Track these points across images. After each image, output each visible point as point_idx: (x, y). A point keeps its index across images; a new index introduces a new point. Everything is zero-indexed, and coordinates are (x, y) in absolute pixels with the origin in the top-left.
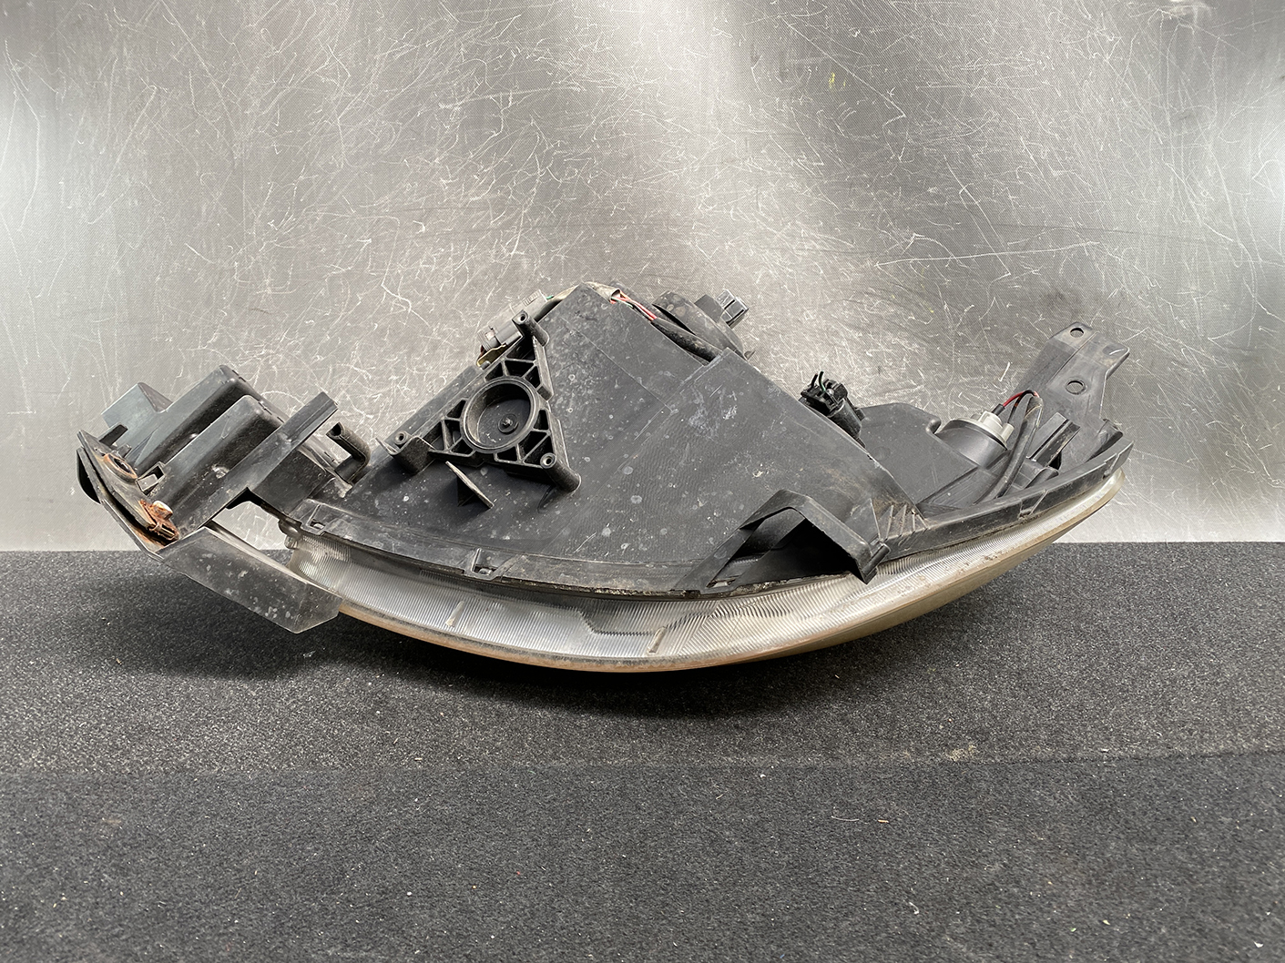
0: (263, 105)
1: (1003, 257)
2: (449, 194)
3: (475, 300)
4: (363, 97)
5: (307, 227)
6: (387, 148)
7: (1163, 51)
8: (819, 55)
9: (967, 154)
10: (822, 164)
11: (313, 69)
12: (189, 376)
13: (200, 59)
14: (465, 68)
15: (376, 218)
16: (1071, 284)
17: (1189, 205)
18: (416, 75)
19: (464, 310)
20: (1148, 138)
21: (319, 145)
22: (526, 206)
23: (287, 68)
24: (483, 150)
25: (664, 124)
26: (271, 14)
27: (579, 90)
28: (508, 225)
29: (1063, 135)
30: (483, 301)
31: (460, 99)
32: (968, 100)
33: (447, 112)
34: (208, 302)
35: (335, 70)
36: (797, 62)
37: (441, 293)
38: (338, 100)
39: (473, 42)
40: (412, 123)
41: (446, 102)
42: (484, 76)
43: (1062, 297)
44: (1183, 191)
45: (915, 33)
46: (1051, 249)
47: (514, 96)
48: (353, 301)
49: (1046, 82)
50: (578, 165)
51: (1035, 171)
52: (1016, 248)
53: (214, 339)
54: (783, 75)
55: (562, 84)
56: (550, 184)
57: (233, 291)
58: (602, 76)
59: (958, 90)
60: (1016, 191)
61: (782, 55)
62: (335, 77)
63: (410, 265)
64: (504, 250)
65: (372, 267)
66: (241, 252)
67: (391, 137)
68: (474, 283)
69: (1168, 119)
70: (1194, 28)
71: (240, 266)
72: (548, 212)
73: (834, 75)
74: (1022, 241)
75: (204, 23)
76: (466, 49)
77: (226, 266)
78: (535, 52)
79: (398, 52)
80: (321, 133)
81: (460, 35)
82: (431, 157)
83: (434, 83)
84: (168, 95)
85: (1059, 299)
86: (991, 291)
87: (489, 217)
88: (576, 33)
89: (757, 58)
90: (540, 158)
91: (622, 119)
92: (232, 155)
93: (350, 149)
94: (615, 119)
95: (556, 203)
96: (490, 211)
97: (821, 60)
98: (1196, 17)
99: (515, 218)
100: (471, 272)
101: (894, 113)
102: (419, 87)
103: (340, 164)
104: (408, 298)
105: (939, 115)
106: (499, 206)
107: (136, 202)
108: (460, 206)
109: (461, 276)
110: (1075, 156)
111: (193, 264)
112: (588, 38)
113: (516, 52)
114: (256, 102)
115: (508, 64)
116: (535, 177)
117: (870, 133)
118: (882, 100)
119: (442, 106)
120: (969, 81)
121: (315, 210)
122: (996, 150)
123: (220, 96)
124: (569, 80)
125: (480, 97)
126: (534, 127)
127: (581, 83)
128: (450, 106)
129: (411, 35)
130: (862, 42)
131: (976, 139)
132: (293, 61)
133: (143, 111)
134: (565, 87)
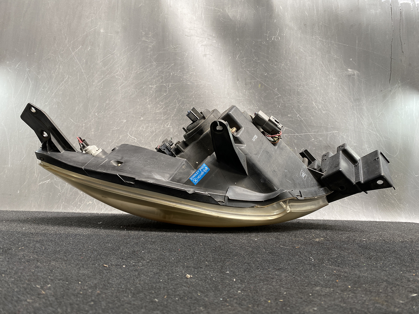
0: (98, 82)
1: (312, 135)
2: (150, 110)
3: (156, 139)
4: (128, 82)
5: (107, 116)
6: (133, 96)
7: (349, 82)
8: (256, 79)
9: (299, 106)
10: (258, 108)
11: (114, 74)
13: (82, 69)
15: (128, 115)
16: (332, 143)
17: (362, 123)
18: (144, 77)
19: (152, 142)
20: (348, 105)
21: (113, 94)
22: (173, 114)
23: (106, 73)
24: (161, 98)
25: (213, 94)
26: (104, 60)
27: (189, 84)
28: (167, 119)
29: (324, 102)
30: (158, 140)
31: (155, 85)
32: (298, 92)
33: (152, 88)
34: (74, 135)
36: (250, 81)
37: (146, 137)
38: (120, 82)
39: (160, 70)
40: (141, 90)
41: (151, 85)
42: (163, 79)
43: (329, 146)
44: (359, 119)
45: (282, 74)
46: (325, 133)
47: (171, 84)
48: (119, 137)
49: (318, 88)
50: (189, 104)
51: (318, 111)
52: (315, 132)
54: (246, 84)
55: (185, 82)
56: (180, 108)
57: (82, 132)
58: (196, 81)
59: (295, 89)
60: (313, 116)
61: (246, 79)
62: (120, 76)
63: (137, 128)
64: (166, 126)
65: (125, 128)
66: (86, 121)
67: (135, 93)
68: (155, 134)
69: (352, 99)
70: (356, 77)
71: (85, 125)
72: (179, 116)
73: (260, 85)
74: (316, 130)
75: (85, 61)
76: (158, 72)
77: (81, 125)
78: (178, 74)
79: (139, 71)
80: (115, 90)
81: (157, 68)
82: (146, 99)
83: (148, 80)
84: (71, 78)
86: (309, 144)
87: (162, 116)
88: (189, 69)
89: (239, 80)
90: (178, 101)
91: (201, 92)
92: (87, 95)
93: (122, 96)
94: (200, 92)
95: (182, 113)
96: (162, 115)
97: (256, 81)
98: (356, 74)
99: (169, 117)
100: (155, 131)
101: (277, 95)
102: (144, 81)
103: (119, 99)
104: (136, 138)
105: (290, 95)
106: (165, 113)
107: (56, 106)
108: (153, 113)
109: (152, 132)
110: (329, 108)
111: (70, 124)
112: (192, 71)
113: (172, 73)
114: (96, 81)
115: (170, 76)
116: (176, 106)
117: (271, 100)
118: (274, 91)
119: (150, 86)
120: (298, 87)
121: (110, 111)
122: (307, 105)
123: (86, 79)
124: (187, 81)
125: (161, 84)
126: (176, 93)
127: (190, 82)
128: (152, 86)
129: (143, 67)
130: (268, 76)
131: (301, 102)
132: (108, 72)
133: (63, 82)
134: (186, 83)
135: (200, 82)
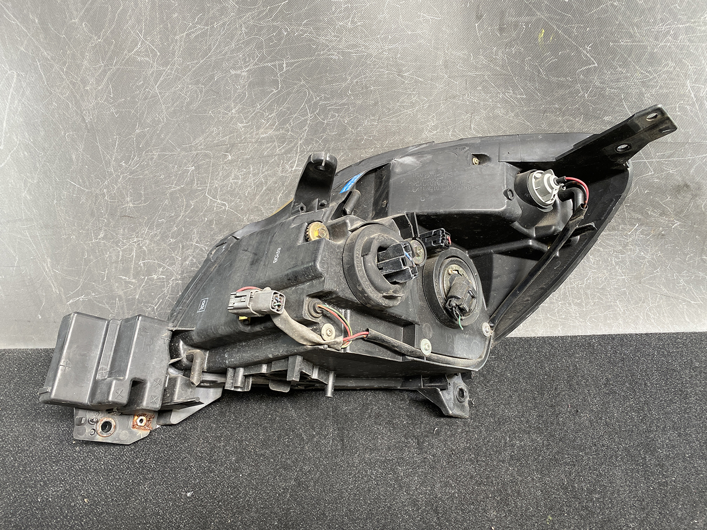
0: (98, 82)
1: (651, 162)
2: (245, 134)
3: (270, 199)
4: (172, 69)
5: (148, 163)
6: (195, 106)
8: (534, 15)
9: (641, 94)
10: (525, 97)
11: (129, 51)
12: (92, 257)
14: (247, 43)
15: (195, 153)
16: (698, 179)
18: (210, 49)
19: (263, 206)
21: (145, 107)
22: (301, 139)
24: (266, 102)
25: (402, 77)
26: (88, 10)
27: (336, 57)
28: (288, 151)
30: (276, 199)
31: (246, 67)
32: (652, 54)
33: (237, 76)
34: (92, 214)
35: (146, 51)
36: (514, 19)
37: (246, 197)
38: (153, 73)
39: (251, 23)
40: (212, 86)
41: (235, 69)
42: (262, 49)
46: (689, 157)
47: (287, 64)
48: (188, 206)
50: (338, 111)
51: (693, 105)
52: (662, 156)
53: (102, 235)
54: (501, 30)
55: (324, 54)
56: (317, 123)
57: (107, 207)
58: (354, 46)
59: (645, 47)
61: (502, 13)
62: (148, 56)
63: (223, 181)
64: (287, 167)
65: (197, 184)
66: (106, 183)
67: (197, 97)
68: (269, 189)
71: (108, 192)
72: (317, 142)
73: (543, 31)
74: (668, 152)
75: (37, 21)
76: (247, 28)
77: (98, 191)
78: (301, 30)
79: (193, 32)
80: (146, 98)
81: (241, 18)
82: (228, 108)
83: (224, 55)
84: (25, 78)
85: (685, 188)
86: (636, 182)
87: (275, 147)
88: (334, 13)
89: (481, 16)
90: (310, 107)
91: (370, 77)
92: (84, 120)
93: (169, 108)
94: (365, 78)
95: (323, 136)
96: (276, 143)
97: (534, 19)
99: (293, 147)
100: (266, 183)
101: (588, 62)
102: (213, 58)
103: (163, 119)
104: (225, 201)
105: (625, 64)
106: (282, 139)
107: (26, 153)
108: (253, 140)
109: (259, 185)
111: (76, 192)
112: (343, 17)
113: (286, 30)
114: (92, 80)
115: (281, 40)
116: (307, 120)
117: (565, 76)
118: (579, 52)
120: (656, 39)
121: (152, 152)
122: (665, 91)
123: (64, 77)
124: (329, 50)
125: (261, 65)
126: (303, 86)
127: (338, 53)
128: (239, 72)
129: (201, 19)
130: (572, 6)
131: (652, 83)
132: (113, 46)
133: (12, 89)
134: (325, 56)
135: (366, 47)
